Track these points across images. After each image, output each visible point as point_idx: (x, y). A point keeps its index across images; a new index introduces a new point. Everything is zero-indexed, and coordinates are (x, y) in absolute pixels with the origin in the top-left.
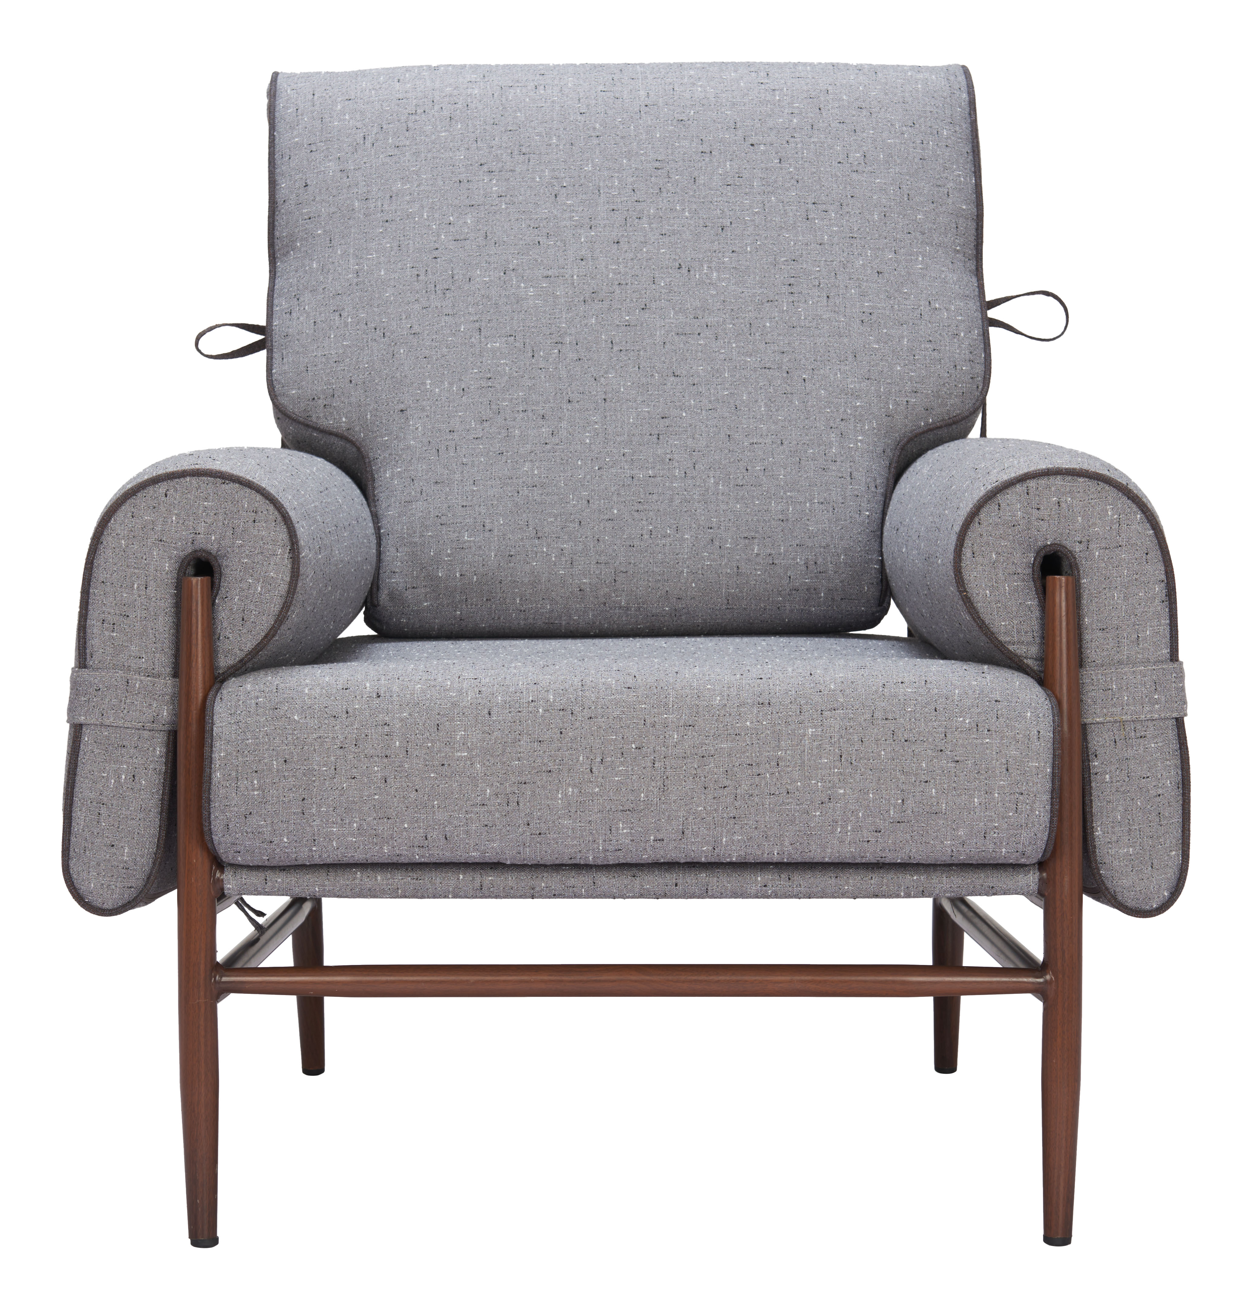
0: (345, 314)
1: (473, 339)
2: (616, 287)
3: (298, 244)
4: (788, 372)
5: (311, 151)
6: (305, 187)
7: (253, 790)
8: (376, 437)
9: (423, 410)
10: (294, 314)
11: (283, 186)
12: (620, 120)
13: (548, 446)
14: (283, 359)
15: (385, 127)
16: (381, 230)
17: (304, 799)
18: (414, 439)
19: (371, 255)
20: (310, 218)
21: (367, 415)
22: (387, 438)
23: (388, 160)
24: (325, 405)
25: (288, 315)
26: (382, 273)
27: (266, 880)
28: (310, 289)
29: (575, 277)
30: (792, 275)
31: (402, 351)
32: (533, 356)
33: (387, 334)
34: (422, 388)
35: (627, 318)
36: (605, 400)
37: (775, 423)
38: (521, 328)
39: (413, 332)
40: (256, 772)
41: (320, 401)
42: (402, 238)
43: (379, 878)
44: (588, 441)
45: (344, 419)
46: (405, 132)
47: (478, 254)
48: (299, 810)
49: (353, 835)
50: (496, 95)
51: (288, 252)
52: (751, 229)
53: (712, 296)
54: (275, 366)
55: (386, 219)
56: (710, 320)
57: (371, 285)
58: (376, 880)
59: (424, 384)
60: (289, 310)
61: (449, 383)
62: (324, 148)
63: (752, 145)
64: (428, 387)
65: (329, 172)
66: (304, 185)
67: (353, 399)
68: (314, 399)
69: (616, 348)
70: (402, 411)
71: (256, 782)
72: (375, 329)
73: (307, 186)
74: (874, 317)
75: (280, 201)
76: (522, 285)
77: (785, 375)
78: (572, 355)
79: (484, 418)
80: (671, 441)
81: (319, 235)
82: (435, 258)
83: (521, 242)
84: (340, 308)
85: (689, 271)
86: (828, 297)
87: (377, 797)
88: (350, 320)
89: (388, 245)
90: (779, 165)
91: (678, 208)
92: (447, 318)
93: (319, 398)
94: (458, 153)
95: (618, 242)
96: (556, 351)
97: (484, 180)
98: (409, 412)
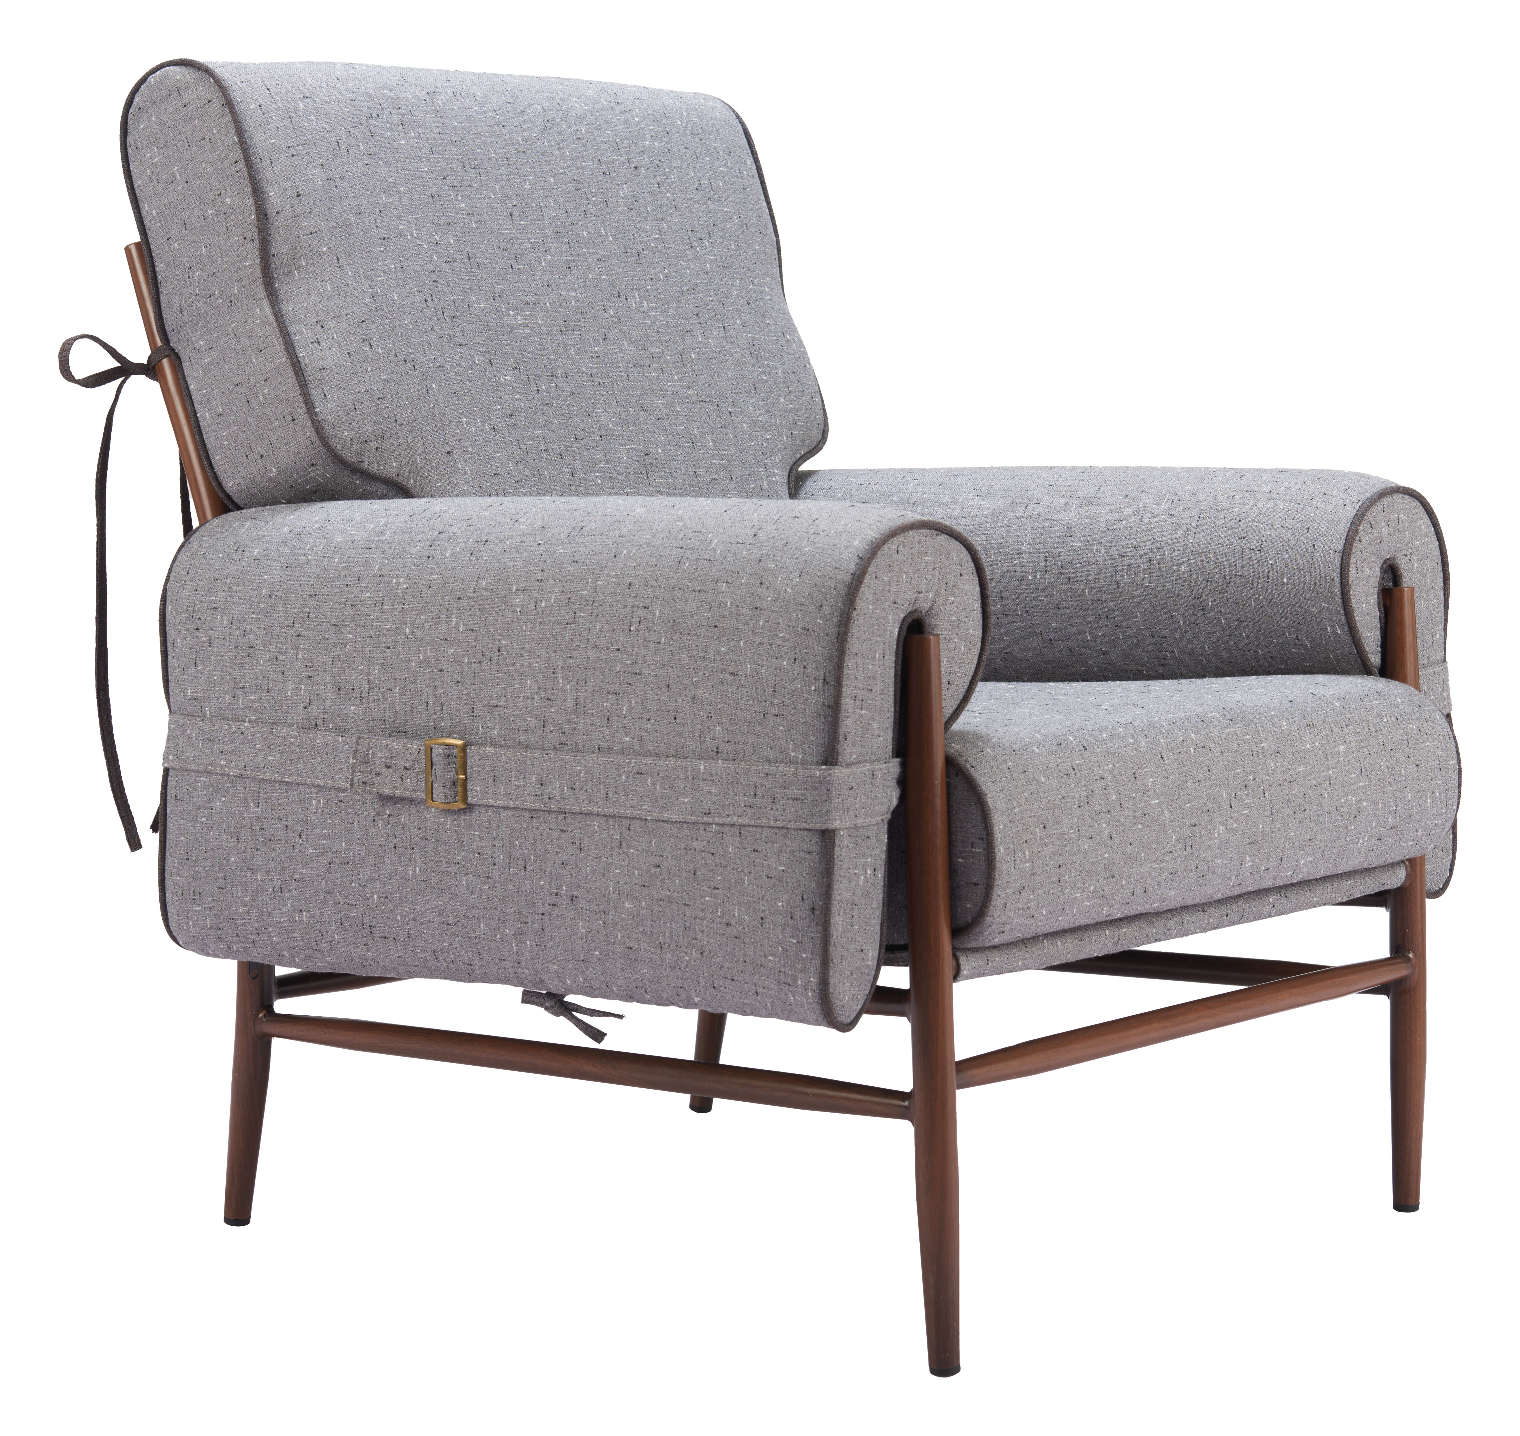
0: (374, 344)
1: (488, 373)
2: (579, 316)
3: (304, 264)
4: (718, 406)
5: (293, 155)
6: (298, 196)
7: (1026, 862)
8: (427, 483)
9: (467, 451)
10: (323, 344)
11: (271, 194)
12: (535, 135)
13: (573, 488)
14: (325, 396)
15: (351, 131)
16: (382, 249)
17: (1060, 866)
18: (466, 483)
19: (379, 276)
20: (311, 234)
21: (416, 459)
22: (440, 484)
23: (365, 169)
24: (377, 448)
25: (316, 345)
26: (396, 298)
28: (332, 315)
29: (548, 304)
30: (696, 305)
31: (434, 386)
32: (538, 390)
33: (417, 367)
34: (460, 427)
35: (596, 349)
36: (601, 436)
37: (722, 457)
38: (521, 360)
39: (438, 364)
40: (1026, 842)
41: (372, 444)
42: (402, 259)
44: (599, 481)
45: (395, 464)
46: (371, 138)
47: (468, 278)
49: (1088, 899)
50: (427, 100)
51: (290, 272)
52: (657, 255)
53: (650, 326)
54: (317, 404)
55: (382, 236)
56: (655, 350)
57: (389, 311)
58: (1057, 946)
59: (460, 422)
60: (315, 339)
61: (482, 422)
62: (304, 152)
63: (636, 168)
64: (465, 425)
65: (318, 181)
66: (296, 194)
67: (402, 441)
68: (366, 441)
69: (596, 382)
70: (449, 453)
71: (1027, 853)
72: (405, 361)
73: (300, 195)
74: (756, 347)
75: (271, 212)
76: (511, 312)
77: (717, 408)
78: (567, 390)
79: (518, 459)
80: (657, 480)
81: (324, 253)
82: (435, 281)
83: (497, 265)
84: (368, 337)
85: (626, 299)
86: (724, 327)
87: (1106, 855)
88: (380, 351)
89: (393, 266)
90: (659, 190)
91: (603, 232)
92: (461, 348)
93: (371, 441)
94: (422, 165)
95: (569, 268)
96: (553, 384)
97: (451, 195)
98: (455, 454)
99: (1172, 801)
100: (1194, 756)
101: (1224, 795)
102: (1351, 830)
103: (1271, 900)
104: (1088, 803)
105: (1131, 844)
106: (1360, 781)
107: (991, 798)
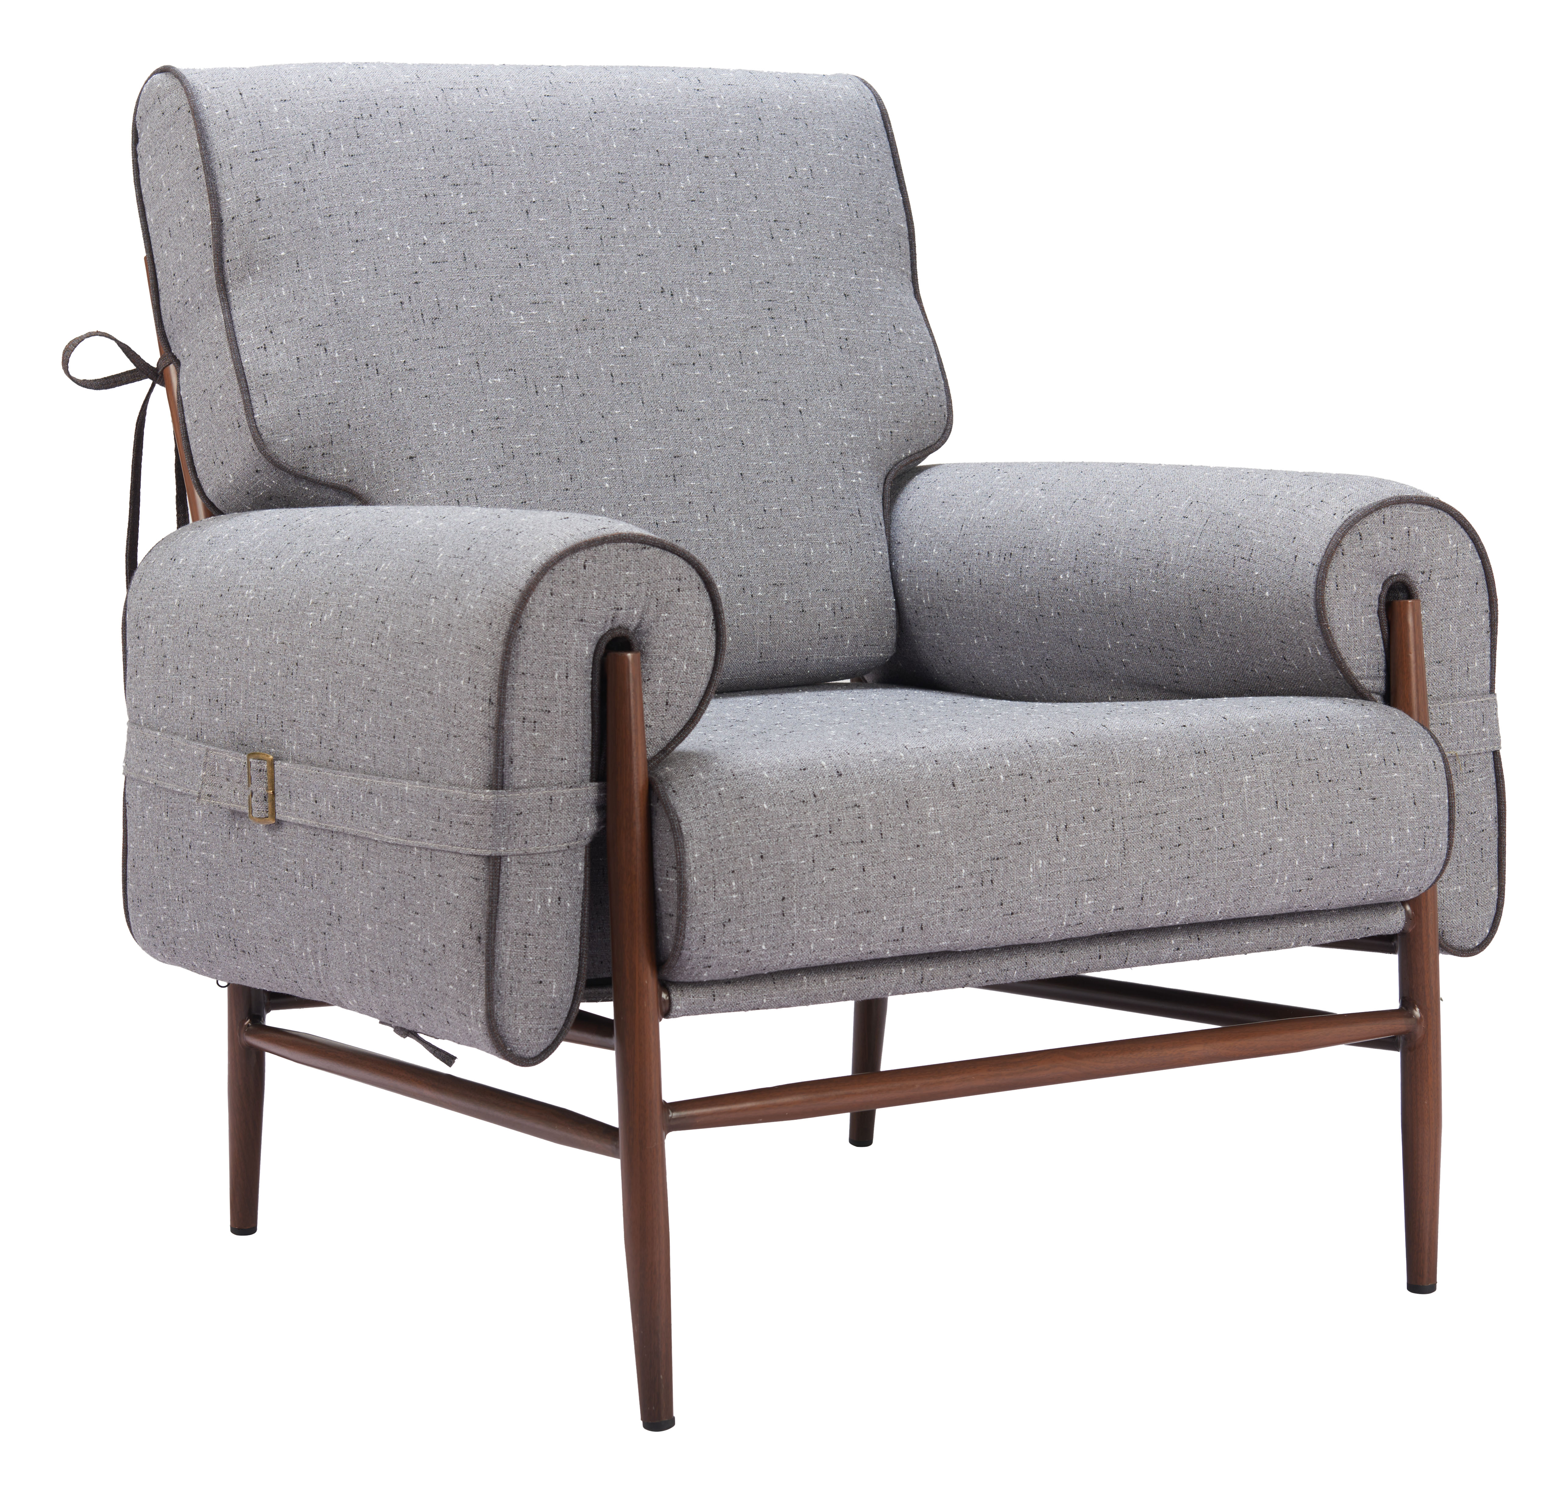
0: (330, 348)
1: (473, 375)
2: (605, 314)
3: (258, 269)
4: (784, 404)
5: (256, 160)
6: (257, 201)
7: (732, 893)
8: (383, 489)
9: (434, 456)
10: (270, 350)
11: (228, 200)
12: (574, 128)
13: (570, 493)
14: (266, 402)
15: (333, 132)
16: (352, 252)
17: (784, 899)
18: (429, 489)
19: (346, 279)
20: (269, 238)
21: (371, 464)
22: (398, 490)
23: (344, 170)
24: (323, 454)
25: (262, 350)
26: (363, 301)
27: (714, 996)
28: (284, 320)
29: (563, 303)
30: (769, 299)
31: (400, 390)
32: (537, 392)
33: (381, 370)
34: (429, 431)
35: (622, 348)
36: (616, 439)
37: (782, 458)
38: (519, 361)
39: (408, 368)
40: (733, 872)
41: (318, 450)
42: (377, 261)
43: (826, 981)
44: (607, 485)
45: (345, 470)
46: (356, 139)
47: (460, 278)
48: (780, 911)
49: (831, 934)
50: (439, 97)
51: (244, 277)
52: (722, 248)
53: (700, 322)
54: (257, 410)
55: (355, 238)
56: (702, 348)
57: (353, 315)
58: (823, 983)
59: (430, 426)
60: (262, 345)
61: (457, 425)
62: (271, 156)
63: (707, 157)
64: (435, 430)
65: (282, 185)
66: (256, 199)
67: (355, 447)
68: (310, 447)
69: (617, 382)
70: (411, 458)
71: (734, 884)
72: (367, 365)
73: (259, 200)
74: (850, 342)
75: (226, 216)
76: (512, 312)
77: (782, 407)
78: (576, 391)
79: (500, 463)
80: (688, 483)
81: (282, 258)
82: (416, 283)
83: (502, 264)
84: (324, 341)
85: (672, 295)
86: (806, 322)
87: (856, 889)
88: (337, 355)
89: (364, 269)
90: (735, 179)
91: (649, 226)
92: (441, 351)
93: (316, 446)
94: (418, 164)
95: (598, 264)
96: (558, 386)
97: (450, 194)
98: (419, 459)
99: (963, 832)
100: (1004, 783)
101: (1047, 827)
102: (1258, 868)
103: (1173, 942)
104: (830, 832)
105: (894, 877)
106: (1273, 814)
107: (685, 824)
